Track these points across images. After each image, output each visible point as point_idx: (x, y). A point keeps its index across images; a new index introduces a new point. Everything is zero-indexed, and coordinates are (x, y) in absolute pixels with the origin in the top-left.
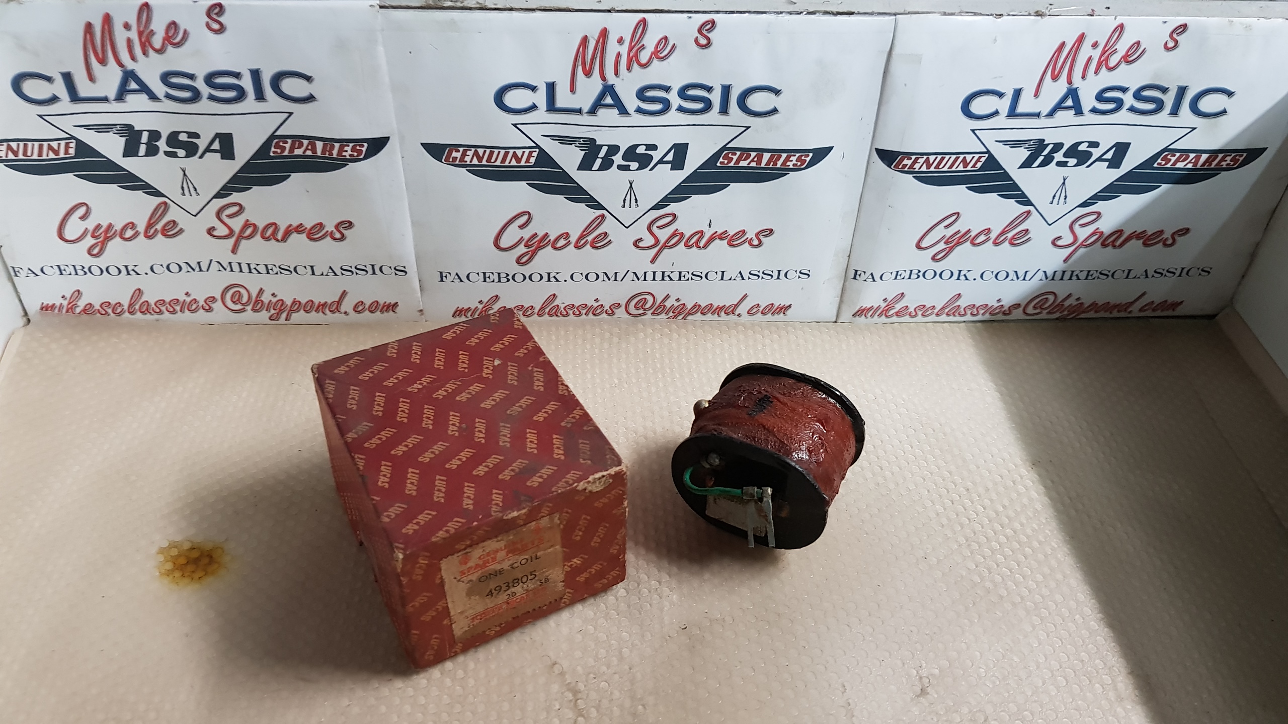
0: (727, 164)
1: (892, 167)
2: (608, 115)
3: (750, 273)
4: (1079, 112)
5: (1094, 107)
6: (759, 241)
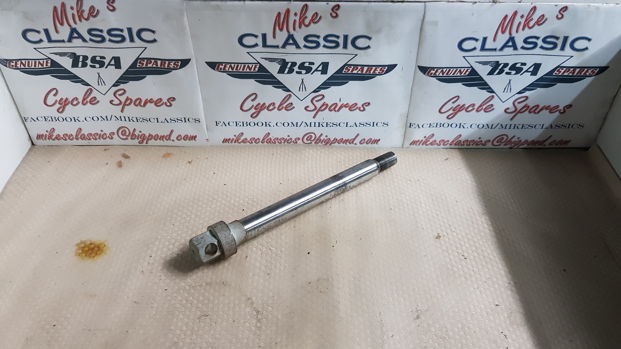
0: (347, 72)
1: (426, 74)
2: (291, 48)
3: (360, 123)
4: (515, 48)
5: (523, 45)
6: (363, 108)
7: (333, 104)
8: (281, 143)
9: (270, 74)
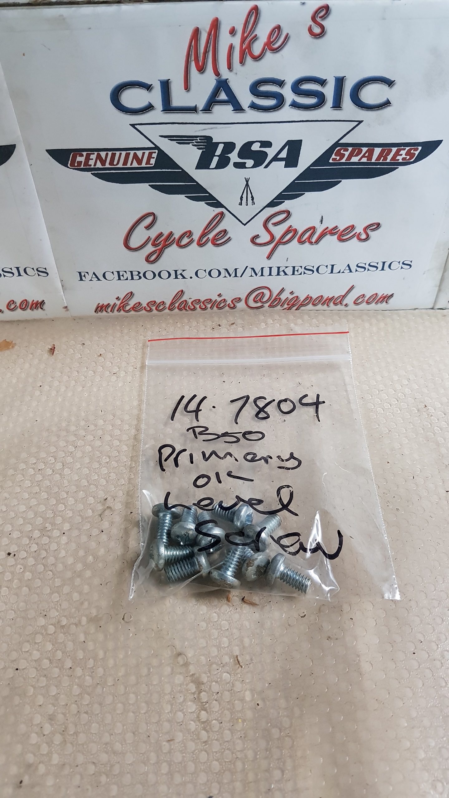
0: (340, 160)
2: (223, 112)
3: (357, 266)
6: (366, 235)
7: (307, 230)
8: (205, 309)
9: (181, 170)
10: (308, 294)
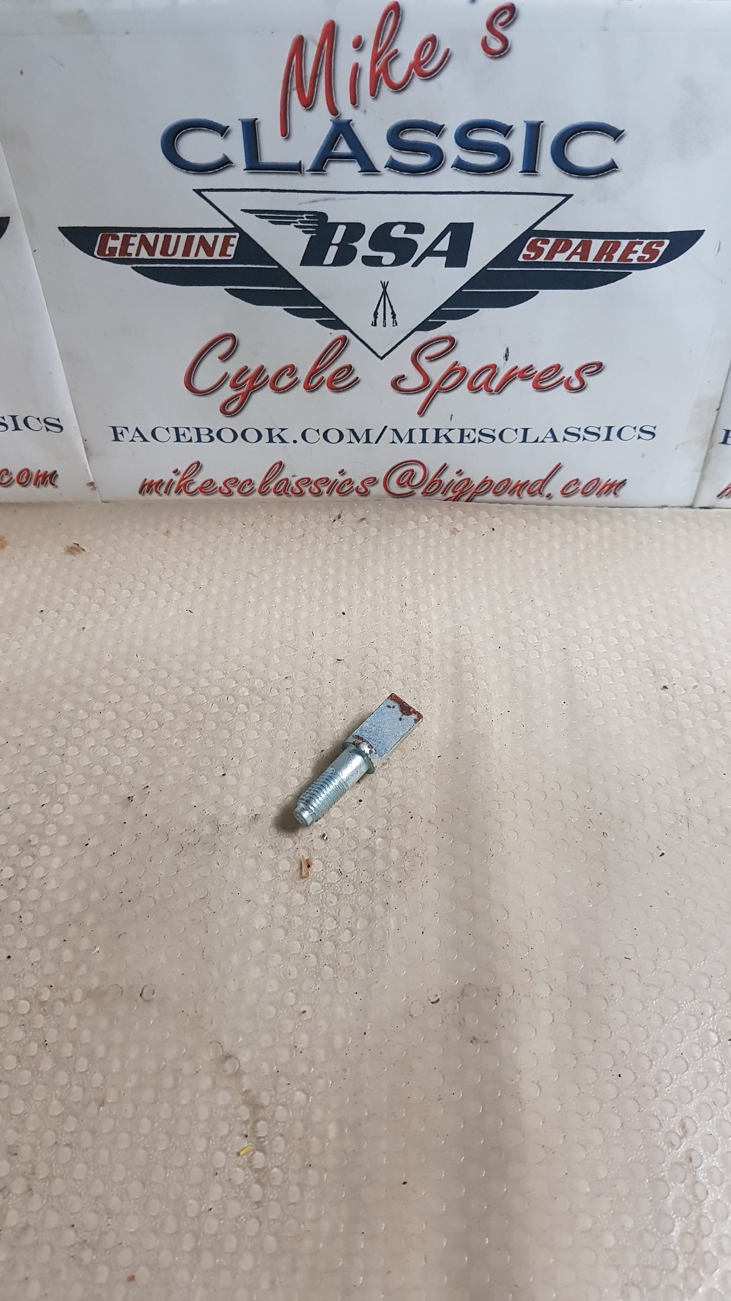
0: (535, 257)
2: (345, 174)
3: (566, 432)
6: (580, 382)
7: (485, 368)
8: (319, 493)
9: (277, 267)
10: (485, 476)
